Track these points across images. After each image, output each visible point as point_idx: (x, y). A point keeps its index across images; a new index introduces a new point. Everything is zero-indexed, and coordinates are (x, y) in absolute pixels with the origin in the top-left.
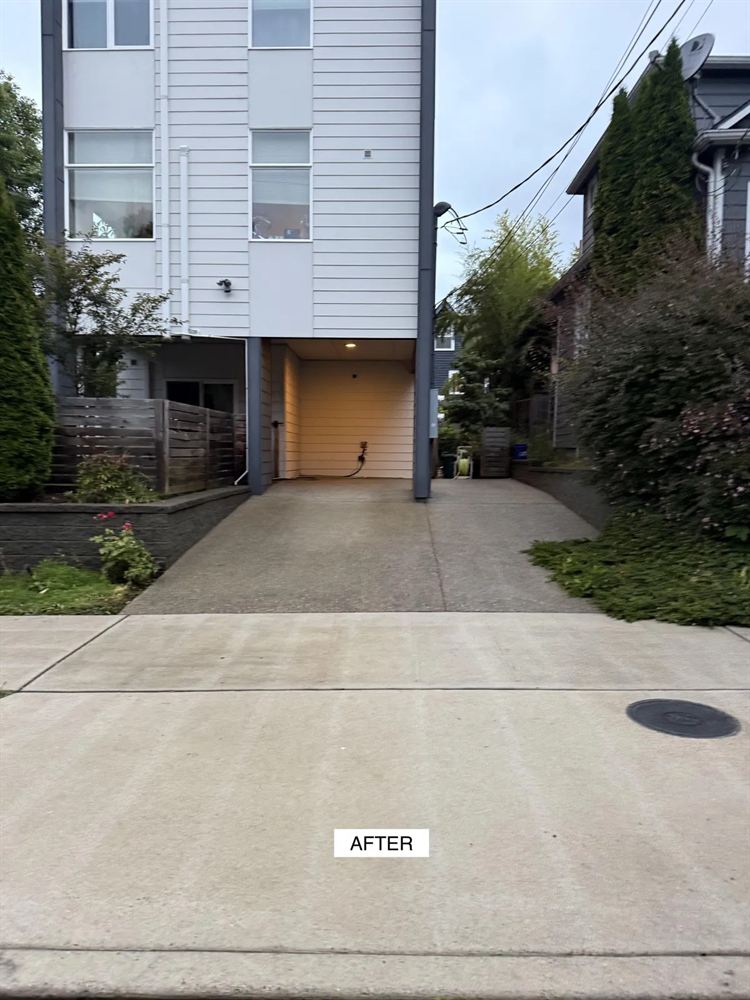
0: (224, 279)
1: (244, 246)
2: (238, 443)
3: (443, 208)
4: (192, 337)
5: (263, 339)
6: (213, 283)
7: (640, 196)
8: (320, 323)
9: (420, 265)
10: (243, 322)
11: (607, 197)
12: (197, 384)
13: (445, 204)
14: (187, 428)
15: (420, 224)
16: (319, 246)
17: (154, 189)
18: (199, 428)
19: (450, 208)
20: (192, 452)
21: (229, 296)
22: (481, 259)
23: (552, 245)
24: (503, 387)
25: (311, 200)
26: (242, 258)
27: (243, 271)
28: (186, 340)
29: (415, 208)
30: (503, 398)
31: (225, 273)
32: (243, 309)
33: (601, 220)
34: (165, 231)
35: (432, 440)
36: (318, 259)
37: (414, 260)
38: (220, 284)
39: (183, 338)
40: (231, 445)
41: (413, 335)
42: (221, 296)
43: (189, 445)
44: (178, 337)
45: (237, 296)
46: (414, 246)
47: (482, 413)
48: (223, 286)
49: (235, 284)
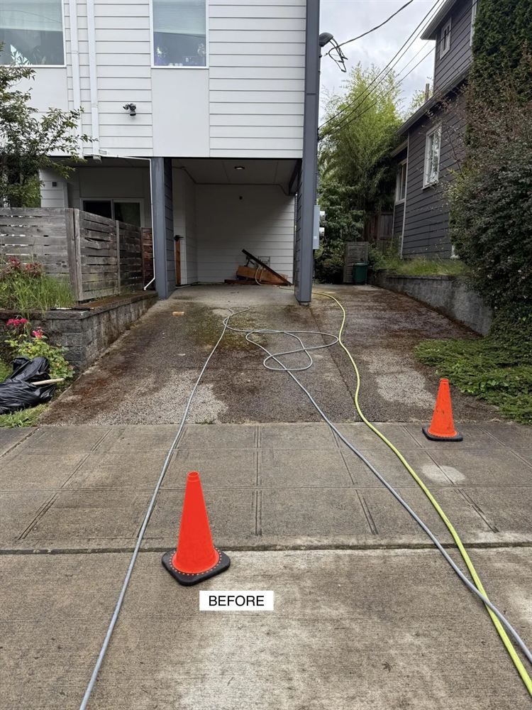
0: (129, 104)
1: (146, 72)
2: (145, 254)
3: (326, 39)
4: (102, 157)
5: (165, 158)
6: (120, 107)
7: (523, 14)
8: (216, 143)
9: (305, 91)
10: (148, 143)
11: (490, 16)
12: (109, 203)
13: (329, 34)
14: (98, 237)
15: (306, 53)
16: (215, 73)
17: (63, 17)
18: (110, 238)
19: (332, 38)
20: (104, 261)
21: (133, 119)
22: (339, 104)
23: (397, 92)
24: (358, 209)
25: (207, 30)
26: (145, 84)
27: (145, 96)
28: (98, 160)
29: (301, 37)
30: (356, 219)
31: (130, 98)
32: (147, 131)
33: (482, 41)
34: (75, 57)
35: (314, 250)
36: (213, 85)
37: (301, 85)
38: (126, 108)
39: (94, 158)
40: (140, 255)
41: (299, 155)
42: (126, 119)
43: (101, 253)
44: (89, 158)
45: (140, 119)
46: (301, 73)
47: (341, 231)
48: (129, 110)
49: (139, 108)
